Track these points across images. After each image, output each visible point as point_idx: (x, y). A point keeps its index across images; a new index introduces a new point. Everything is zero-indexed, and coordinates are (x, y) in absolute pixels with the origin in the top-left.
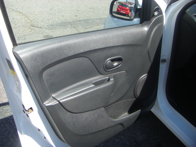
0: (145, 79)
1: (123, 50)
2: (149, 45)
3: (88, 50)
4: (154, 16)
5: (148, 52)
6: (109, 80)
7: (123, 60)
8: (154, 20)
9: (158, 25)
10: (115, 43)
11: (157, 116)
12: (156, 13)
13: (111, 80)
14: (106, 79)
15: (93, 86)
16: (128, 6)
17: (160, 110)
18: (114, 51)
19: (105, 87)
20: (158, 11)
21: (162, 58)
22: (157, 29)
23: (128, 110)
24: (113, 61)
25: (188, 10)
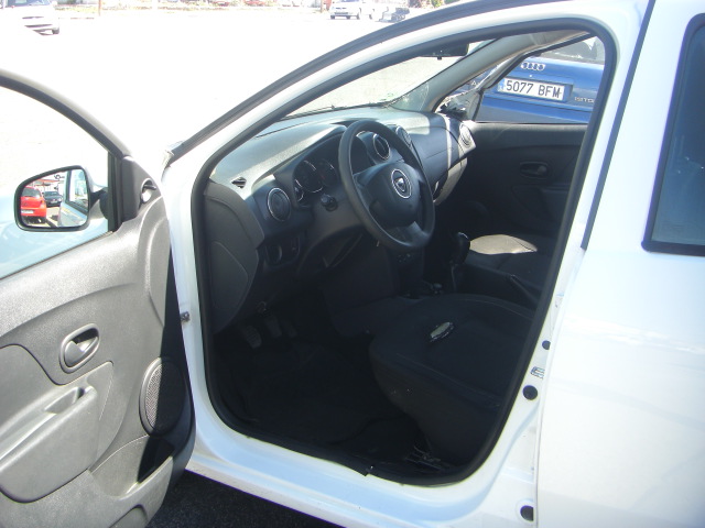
0: (159, 374)
1: (94, 305)
2: (148, 280)
3: (20, 323)
4: (142, 202)
5: (151, 301)
6: (81, 393)
7: (100, 333)
8: (144, 213)
9: (157, 225)
10: (74, 292)
11: (208, 475)
12: (146, 196)
13: (87, 390)
14: (73, 393)
15: (52, 415)
16: (38, 190)
17: (212, 455)
18: (76, 313)
19: (83, 411)
20: (152, 189)
21: (182, 310)
22: (156, 234)
23: (136, 475)
24: (78, 339)
25: (214, 172)
